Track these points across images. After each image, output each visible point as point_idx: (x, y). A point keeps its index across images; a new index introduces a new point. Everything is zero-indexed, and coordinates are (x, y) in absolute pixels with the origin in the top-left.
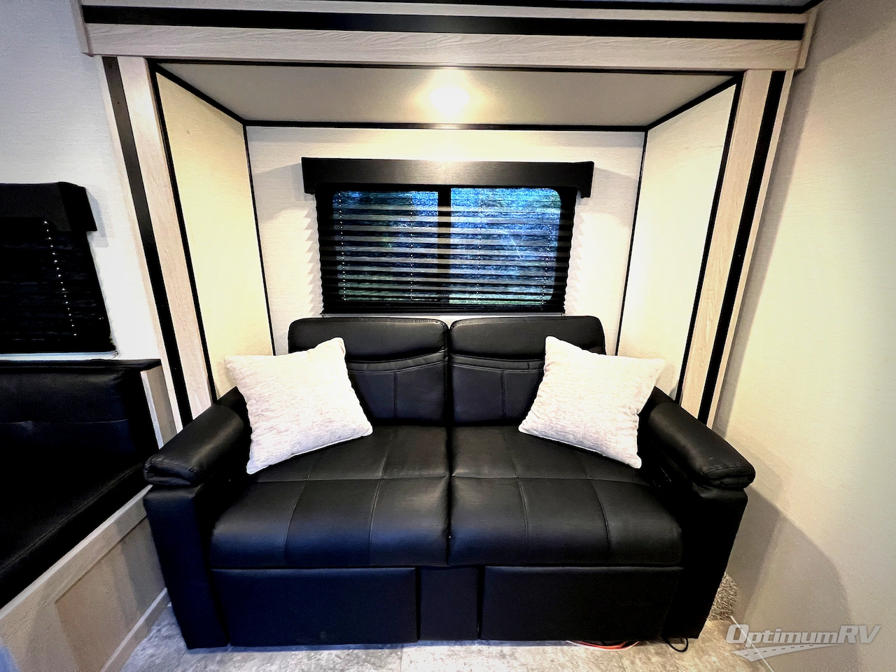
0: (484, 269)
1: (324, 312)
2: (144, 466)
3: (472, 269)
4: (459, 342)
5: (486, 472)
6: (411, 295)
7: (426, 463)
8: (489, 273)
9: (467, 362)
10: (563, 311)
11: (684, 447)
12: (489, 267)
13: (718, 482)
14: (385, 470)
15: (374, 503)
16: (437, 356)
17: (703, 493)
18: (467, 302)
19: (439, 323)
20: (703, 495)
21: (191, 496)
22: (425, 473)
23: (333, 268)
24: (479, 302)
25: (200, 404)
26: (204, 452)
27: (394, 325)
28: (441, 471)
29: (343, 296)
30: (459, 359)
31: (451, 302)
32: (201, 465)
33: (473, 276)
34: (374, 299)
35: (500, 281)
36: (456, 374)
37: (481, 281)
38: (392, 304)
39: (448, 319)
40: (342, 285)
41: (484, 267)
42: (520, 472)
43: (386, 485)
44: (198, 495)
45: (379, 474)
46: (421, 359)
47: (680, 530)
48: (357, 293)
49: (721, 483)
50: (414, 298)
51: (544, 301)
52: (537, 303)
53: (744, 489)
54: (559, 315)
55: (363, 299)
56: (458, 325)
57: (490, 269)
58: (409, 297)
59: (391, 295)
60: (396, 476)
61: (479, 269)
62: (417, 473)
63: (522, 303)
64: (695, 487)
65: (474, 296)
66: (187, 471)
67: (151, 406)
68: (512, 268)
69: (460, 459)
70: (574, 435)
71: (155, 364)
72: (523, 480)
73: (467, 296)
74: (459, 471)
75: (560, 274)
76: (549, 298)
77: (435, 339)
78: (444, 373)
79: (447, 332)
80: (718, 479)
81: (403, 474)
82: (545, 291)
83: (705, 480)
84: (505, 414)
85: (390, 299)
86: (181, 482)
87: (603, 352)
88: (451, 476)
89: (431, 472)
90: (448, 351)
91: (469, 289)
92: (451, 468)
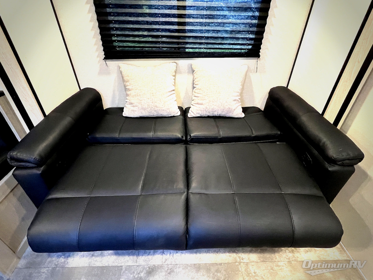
0: (209, 25)
1: (105, 58)
3: (201, 25)
6: (161, 45)
8: (212, 29)
10: (259, 56)
12: (213, 24)
13: (341, 162)
17: (330, 167)
18: (197, 50)
20: (330, 169)
21: (40, 172)
23: (107, 26)
24: (205, 51)
25: (37, 119)
26: (42, 147)
29: (116, 47)
31: (187, 50)
32: (40, 155)
33: (201, 31)
34: (137, 49)
35: (219, 35)
37: (206, 35)
38: (148, 52)
40: (114, 39)
41: (208, 24)
44: (43, 171)
48: (125, 44)
49: (343, 163)
50: (162, 47)
51: (247, 49)
52: (243, 51)
53: (355, 166)
55: (130, 49)
57: (213, 26)
58: (159, 47)
59: (147, 45)
61: (205, 26)
63: (233, 51)
64: (327, 165)
65: (202, 46)
66: (33, 160)
68: (228, 25)
71: (1, 94)
73: (197, 46)
75: (259, 29)
76: (250, 47)
82: (248, 42)
83: (333, 161)
85: (147, 49)
86: (31, 165)
88: (188, 193)
91: (199, 41)
92: (188, 184)
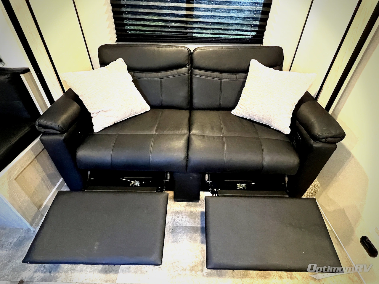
0: (215, 11)
1: (117, 41)
2: (35, 124)
3: (208, 11)
4: (197, 61)
5: (208, 133)
6: (169, 30)
7: (178, 128)
8: (218, 15)
9: (201, 74)
10: (262, 43)
11: (312, 123)
12: (219, 10)
13: (324, 140)
14: (156, 130)
15: (151, 145)
16: (184, 70)
17: (314, 144)
18: (204, 36)
19: (185, 49)
20: (314, 146)
21: (62, 138)
22: (177, 132)
23: (120, 10)
24: (211, 37)
25: (57, 94)
26: (63, 118)
27: (159, 50)
28: (185, 131)
29: (127, 30)
30: (198, 72)
31: (194, 35)
32: (63, 123)
33: (207, 17)
35: (225, 21)
36: (195, 81)
37: (213, 20)
38: (157, 36)
39: (192, 47)
40: (126, 22)
42: (225, 133)
43: (157, 137)
45: (154, 132)
46: (175, 72)
47: (299, 161)
48: (136, 27)
49: (326, 140)
50: (171, 32)
51: (251, 35)
52: (247, 37)
53: (337, 143)
54: (259, 45)
55: (141, 32)
56: (197, 51)
57: (219, 12)
58: (168, 32)
59: (157, 29)
60: (162, 133)
61: (212, 11)
62: (172, 132)
63: (237, 37)
65: (209, 32)
66: (57, 127)
67: (32, 94)
68: (233, 11)
69: (194, 126)
70: (258, 117)
71: (27, 70)
72: (226, 137)
73: (203, 31)
74: (193, 132)
75: (263, 16)
76: (254, 34)
77: (183, 59)
78: (188, 80)
79: (190, 54)
80: (324, 138)
81: (165, 132)
82: (253, 29)
83: (316, 139)
84: (220, 104)
85: (156, 33)
86: (55, 132)
87: (281, 69)
88: (189, 134)
89: (180, 132)
90: (191, 67)
91: (205, 26)
92: (190, 130)
